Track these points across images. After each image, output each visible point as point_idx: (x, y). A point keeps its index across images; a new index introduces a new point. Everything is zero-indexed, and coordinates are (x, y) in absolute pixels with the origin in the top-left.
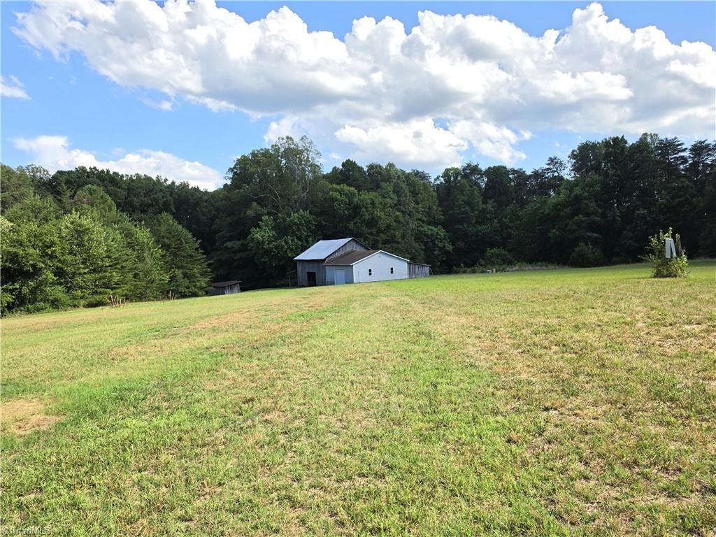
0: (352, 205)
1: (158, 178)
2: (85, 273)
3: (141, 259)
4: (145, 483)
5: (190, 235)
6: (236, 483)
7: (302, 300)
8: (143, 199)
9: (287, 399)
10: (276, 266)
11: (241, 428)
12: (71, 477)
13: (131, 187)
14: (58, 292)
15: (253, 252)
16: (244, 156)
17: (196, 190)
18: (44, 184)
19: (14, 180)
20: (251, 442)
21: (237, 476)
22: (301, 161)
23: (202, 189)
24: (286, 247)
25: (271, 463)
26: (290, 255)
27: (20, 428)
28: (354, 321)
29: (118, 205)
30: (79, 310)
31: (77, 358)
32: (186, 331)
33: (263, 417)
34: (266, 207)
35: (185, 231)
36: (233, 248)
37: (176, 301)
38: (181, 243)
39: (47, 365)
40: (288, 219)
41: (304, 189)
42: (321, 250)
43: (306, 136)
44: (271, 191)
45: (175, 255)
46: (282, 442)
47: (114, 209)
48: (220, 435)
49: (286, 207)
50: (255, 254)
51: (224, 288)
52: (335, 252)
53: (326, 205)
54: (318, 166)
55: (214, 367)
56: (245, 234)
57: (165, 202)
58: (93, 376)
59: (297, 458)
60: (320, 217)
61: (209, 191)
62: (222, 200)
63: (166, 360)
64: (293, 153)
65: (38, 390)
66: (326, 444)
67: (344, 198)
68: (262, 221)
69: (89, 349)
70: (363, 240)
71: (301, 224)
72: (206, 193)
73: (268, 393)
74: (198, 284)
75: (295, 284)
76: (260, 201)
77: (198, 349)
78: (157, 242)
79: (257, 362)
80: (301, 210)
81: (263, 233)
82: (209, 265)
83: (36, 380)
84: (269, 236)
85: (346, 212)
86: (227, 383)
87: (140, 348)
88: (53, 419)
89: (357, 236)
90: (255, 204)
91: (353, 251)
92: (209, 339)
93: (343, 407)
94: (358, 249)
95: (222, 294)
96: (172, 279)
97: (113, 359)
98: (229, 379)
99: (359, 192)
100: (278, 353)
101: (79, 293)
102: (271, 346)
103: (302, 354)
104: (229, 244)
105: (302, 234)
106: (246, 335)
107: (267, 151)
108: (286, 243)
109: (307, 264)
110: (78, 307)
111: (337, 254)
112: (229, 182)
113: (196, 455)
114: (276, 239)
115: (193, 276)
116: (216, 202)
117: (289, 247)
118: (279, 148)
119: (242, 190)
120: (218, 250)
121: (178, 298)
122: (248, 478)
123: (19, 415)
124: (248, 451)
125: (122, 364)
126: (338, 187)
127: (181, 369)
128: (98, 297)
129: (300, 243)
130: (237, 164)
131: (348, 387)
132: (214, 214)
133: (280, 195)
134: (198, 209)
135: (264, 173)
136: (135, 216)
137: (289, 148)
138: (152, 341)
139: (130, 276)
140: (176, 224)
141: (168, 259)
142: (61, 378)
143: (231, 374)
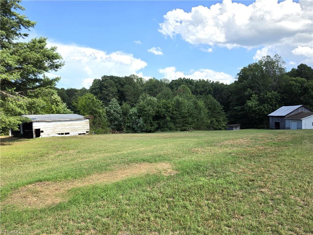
0: (303, 88)
1: (207, 80)
2: (180, 118)
3: (200, 113)
4: (210, 206)
5: (219, 104)
6: (249, 217)
7: (274, 136)
8: (201, 89)
9: (271, 184)
10: (258, 118)
11: (250, 193)
12: (183, 196)
13: (197, 84)
14: (172, 125)
15: (247, 111)
16: (245, 67)
17: (222, 84)
18: (168, 85)
19: (159, 84)
20: (255, 200)
21: (250, 214)
22: (274, 67)
23: (225, 84)
24: (264, 109)
25: (266, 212)
26: (266, 113)
27: (165, 173)
28: (306, 150)
29: (192, 92)
30: (178, 132)
31: (180, 150)
32: (220, 145)
33: (260, 189)
34: (254, 90)
35: (217, 102)
36: (238, 109)
37: (213, 131)
38: (215, 107)
39: (171, 151)
40: (266, 96)
41: (275, 81)
42: (283, 111)
43: (277, 54)
44: (257, 82)
45: (213, 112)
46: (271, 204)
47: (191, 93)
48: (240, 193)
49: (265, 90)
50: (248, 112)
51: (233, 127)
52: (291, 112)
53: (287, 88)
54: (283, 69)
55: (234, 162)
56: (244, 103)
57: (209, 90)
58: (187, 158)
59: (280, 214)
60: (283, 95)
61: (228, 84)
62: (233, 88)
63: (213, 156)
64: (269, 64)
65: (169, 160)
66: (296, 210)
67: (298, 84)
68: (252, 97)
69: (184, 147)
70: (309, 106)
71: (272, 98)
72: (227, 85)
73: (261, 179)
74: (222, 125)
75: (268, 128)
76: (251, 88)
77: (226, 153)
78: (206, 106)
79: (254, 163)
80: (273, 91)
81: (252, 103)
82: (227, 117)
83: (168, 156)
84: (255, 104)
85: (299, 91)
86: (241, 170)
87: (202, 149)
88: (175, 172)
89: (305, 104)
90: (249, 89)
91: (302, 112)
92: (230, 149)
93: (304, 194)
94: (306, 111)
95: (232, 130)
96: (212, 122)
97: (193, 152)
98: (241, 169)
99: (307, 80)
100: (264, 161)
101: (178, 125)
102: (260, 156)
103: (277, 163)
104: (236, 108)
105: (273, 103)
106: (247, 150)
107: (256, 64)
108: (264, 107)
109: (275, 118)
110: (178, 131)
111: (292, 114)
112: (237, 80)
113: (230, 199)
114: (259, 106)
115: (220, 121)
116: (231, 89)
117: (265, 109)
118: (262, 62)
119: (243, 83)
120: (231, 110)
121: (213, 130)
122: (255, 216)
123: (165, 168)
124: (254, 204)
125: (197, 155)
126: (295, 79)
127: (220, 161)
128: (184, 127)
129: (271, 108)
130: (241, 72)
131: (307, 184)
132: (229, 95)
133: (262, 85)
134: (223, 93)
135: (254, 74)
136: (198, 96)
137: (268, 61)
138: (207, 147)
139: (196, 120)
140: (214, 99)
141: (210, 113)
142: (176, 156)
143: (241, 166)
